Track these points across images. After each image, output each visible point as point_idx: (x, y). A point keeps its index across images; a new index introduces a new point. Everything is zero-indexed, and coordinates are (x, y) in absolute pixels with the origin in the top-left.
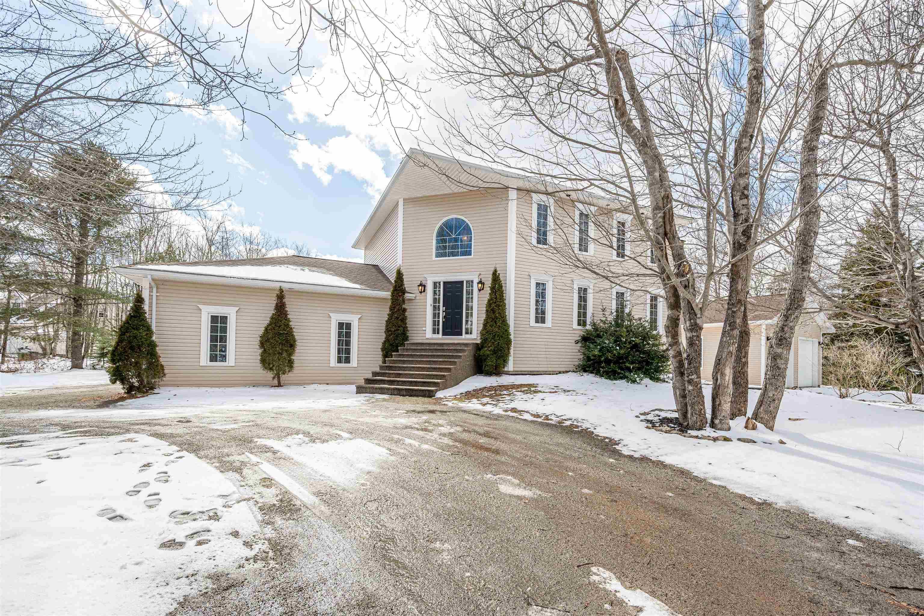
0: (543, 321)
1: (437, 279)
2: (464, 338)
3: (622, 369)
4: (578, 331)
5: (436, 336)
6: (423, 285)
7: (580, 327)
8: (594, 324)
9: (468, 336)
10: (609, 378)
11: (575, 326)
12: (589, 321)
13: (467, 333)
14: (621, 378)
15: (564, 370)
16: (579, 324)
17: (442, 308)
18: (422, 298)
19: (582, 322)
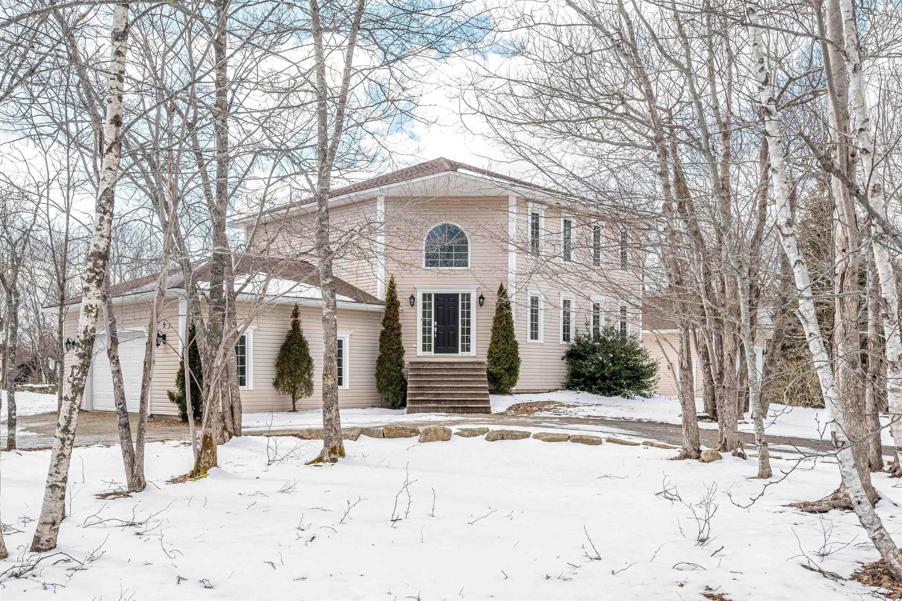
0: (536, 338)
1: (427, 291)
2: (460, 356)
3: (615, 384)
4: (563, 347)
5: (427, 353)
6: (412, 298)
7: (565, 343)
8: (578, 340)
9: (466, 354)
10: (604, 394)
11: (562, 342)
12: (572, 335)
13: (463, 350)
14: (616, 394)
15: (554, 388)
16: (564, 340)
17: (434, 323)
18: (412, 311)
19: (566, 338)
